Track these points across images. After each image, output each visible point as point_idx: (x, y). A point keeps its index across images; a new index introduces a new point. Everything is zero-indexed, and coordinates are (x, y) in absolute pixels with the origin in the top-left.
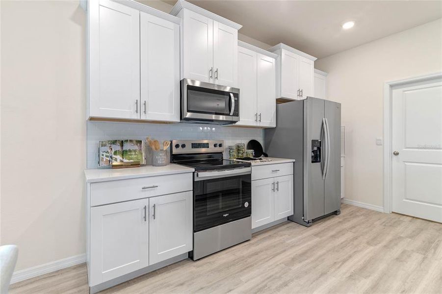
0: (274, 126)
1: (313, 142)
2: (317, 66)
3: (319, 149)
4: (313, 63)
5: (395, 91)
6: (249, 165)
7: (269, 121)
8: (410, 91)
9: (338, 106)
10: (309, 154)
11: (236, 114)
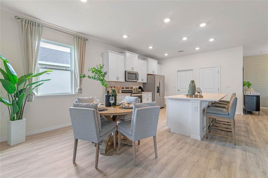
0: (146, 82)
1: (157, 87)
2: (158, 63)
3: (159, 89)
4: (157, 62)
5: (179, 72)
6: (142, 93)
7: (145, 81)
8: (182, 73)
9: (164, 77)
10: (156, 90)
11: (138, 79)
